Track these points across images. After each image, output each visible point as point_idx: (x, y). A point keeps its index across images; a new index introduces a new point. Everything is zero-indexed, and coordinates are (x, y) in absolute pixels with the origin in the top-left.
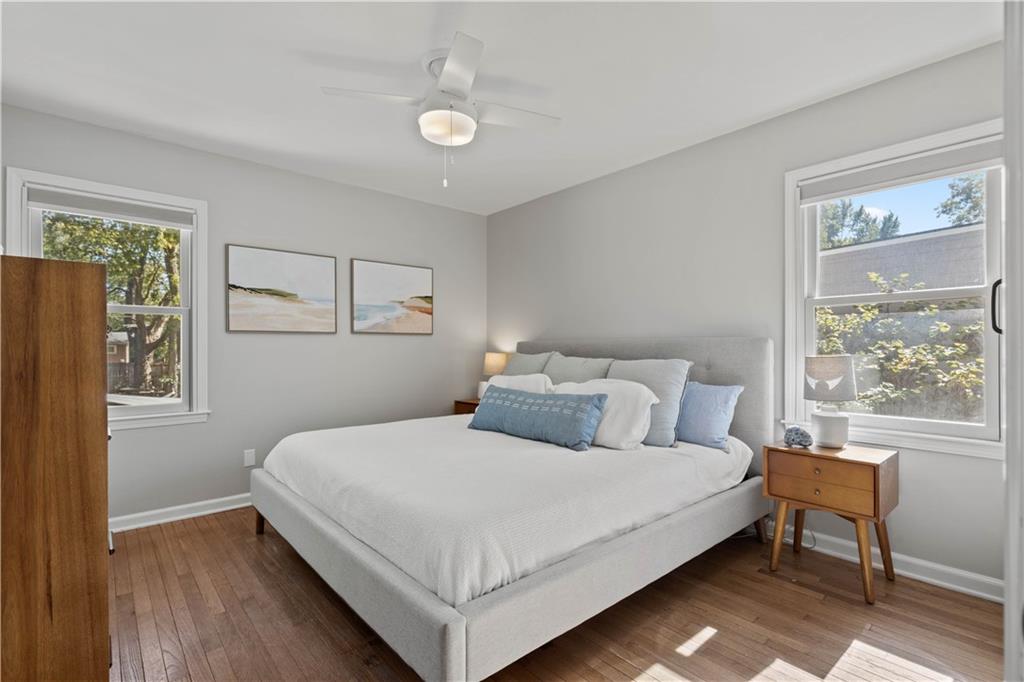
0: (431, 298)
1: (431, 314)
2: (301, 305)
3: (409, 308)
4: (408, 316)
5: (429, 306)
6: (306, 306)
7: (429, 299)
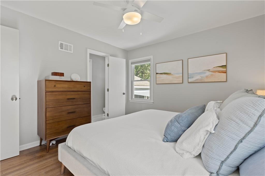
0: (226, 66)
1: (226, 73)
2: (173, 76)
3: (212, 72)
4: (212, 75)
5: (225, 69)
6: (174, 76)
7: (225, 66)
